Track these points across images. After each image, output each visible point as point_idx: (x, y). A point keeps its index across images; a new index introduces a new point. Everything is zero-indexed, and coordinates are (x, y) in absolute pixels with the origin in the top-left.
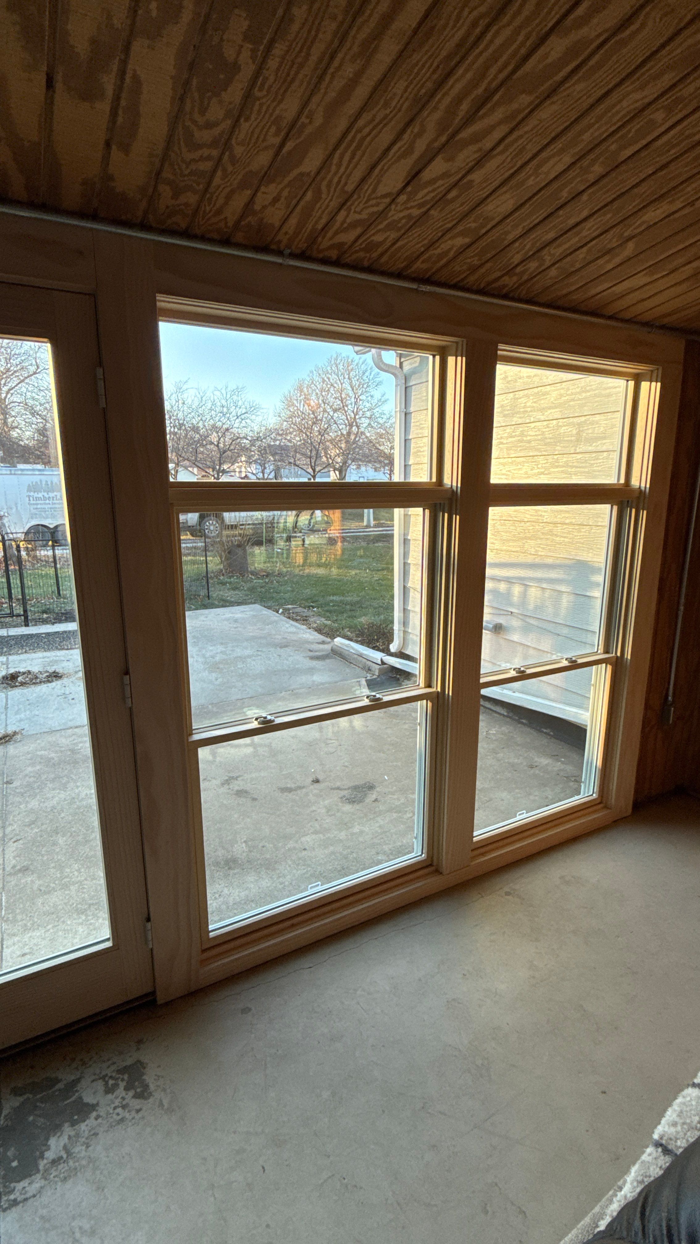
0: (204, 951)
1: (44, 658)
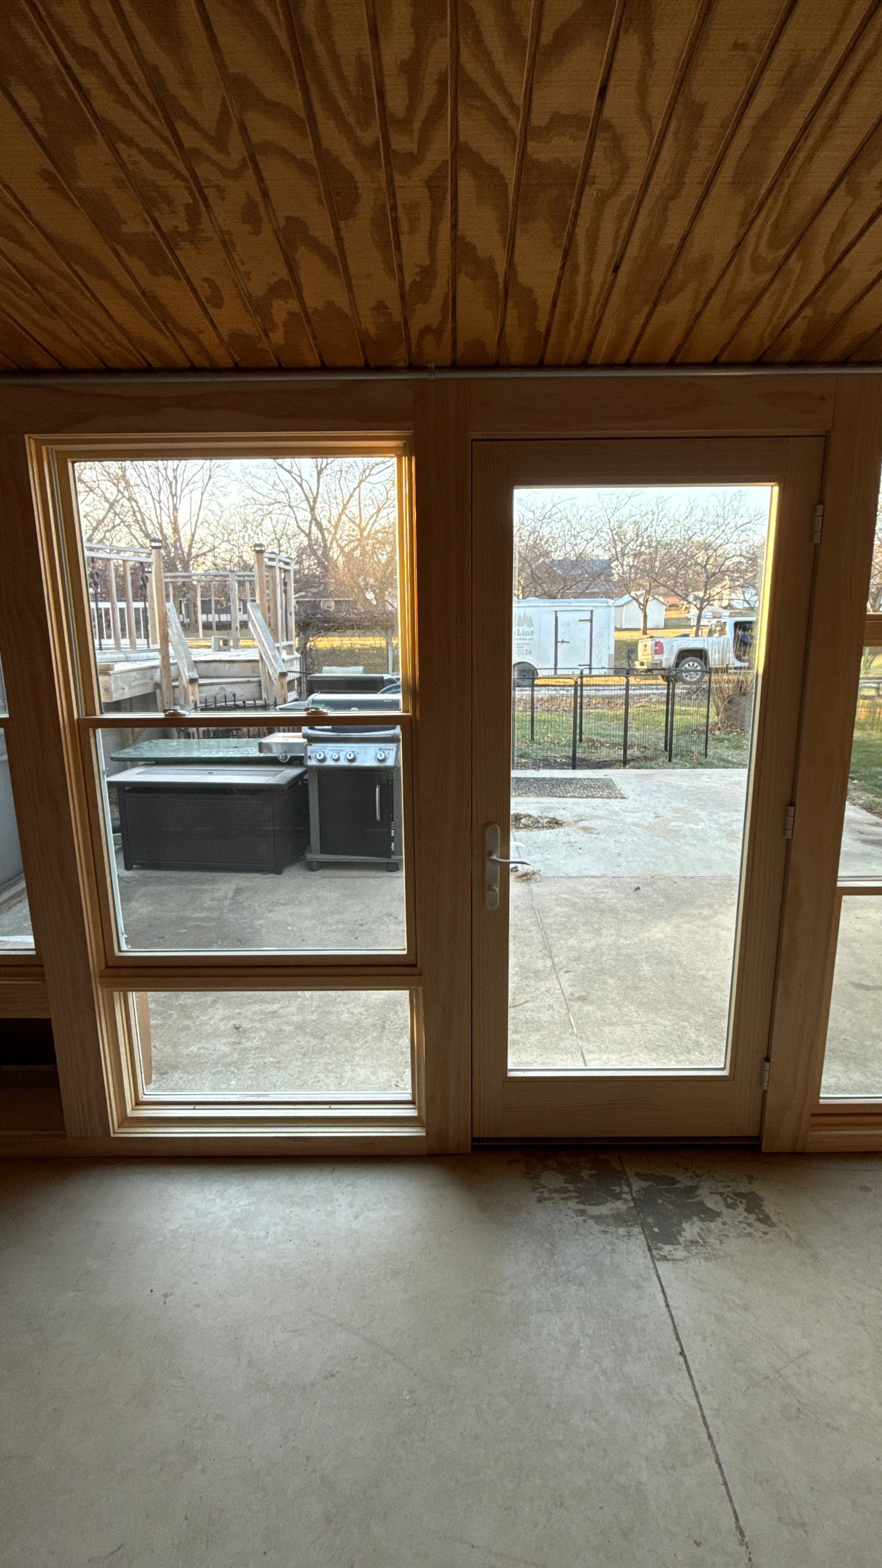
0: (813, 1115)
1: (538, 803)
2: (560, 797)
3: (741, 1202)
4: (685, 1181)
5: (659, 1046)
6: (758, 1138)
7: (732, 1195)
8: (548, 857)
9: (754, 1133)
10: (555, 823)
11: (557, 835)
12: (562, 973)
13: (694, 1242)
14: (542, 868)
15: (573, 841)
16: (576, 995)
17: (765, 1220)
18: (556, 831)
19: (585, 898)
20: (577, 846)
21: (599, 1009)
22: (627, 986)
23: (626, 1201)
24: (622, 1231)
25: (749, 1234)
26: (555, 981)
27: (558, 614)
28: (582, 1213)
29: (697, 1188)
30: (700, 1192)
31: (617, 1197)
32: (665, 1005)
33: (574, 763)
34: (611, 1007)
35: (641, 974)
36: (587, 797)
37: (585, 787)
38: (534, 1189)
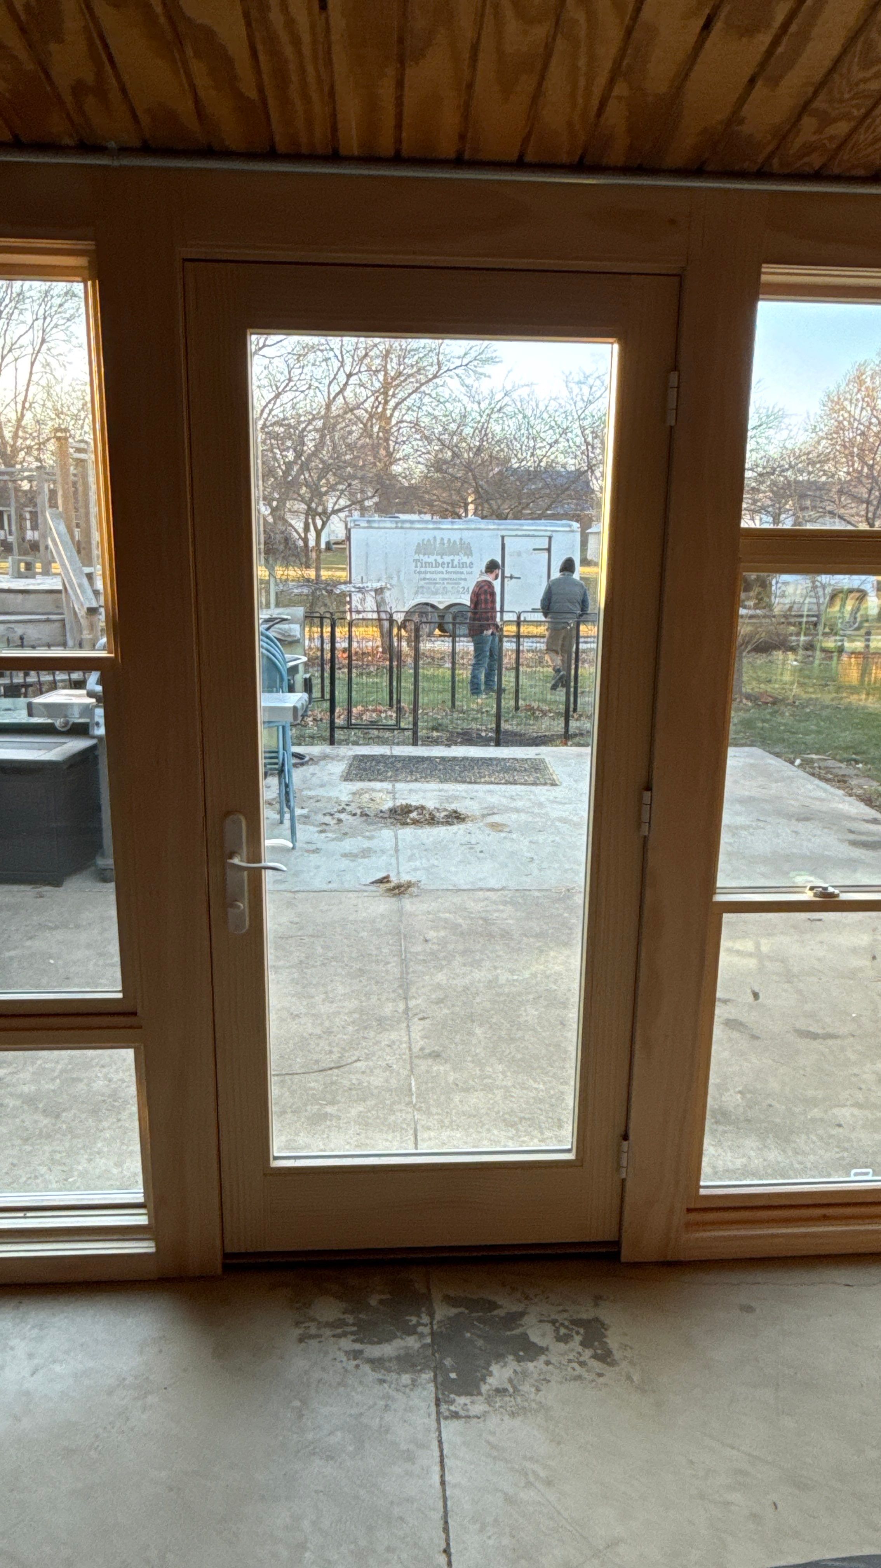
0: (689, 1210)
1: (440, 791)
2: (470, 783)
3: (578, 1333)
4: (507, 1305)
5: (521, 1119)
6: (617, 1244)
7: (566, 1323)
8: (436, 863)
9: (611, 1237)
10: (456, 817)
11: (455, 833)
12: (416, 1019)
13: (500, 1391)
14: (424, 878)
15: (473, 841)
16: (427, 1051)
17: (605, 1357)
18: (455, 828)
19: (472, 919)
20: (478, 848)
21: (454, 1070)
22: (500, 1037)
23: (422, 1336)
24: (406, 1378)
25: (579, 1378)
26: (403, 1033)
27: (506, 539)
28: (356, 1355)
29: (522, 1314)
30: (526, 1319)
31: (411, 1331)
33: (499, 739)
34: (471, 1065)
35: (521, 1020)
36: (507, 783)
37: (505, 770)
38: (297, 1324)
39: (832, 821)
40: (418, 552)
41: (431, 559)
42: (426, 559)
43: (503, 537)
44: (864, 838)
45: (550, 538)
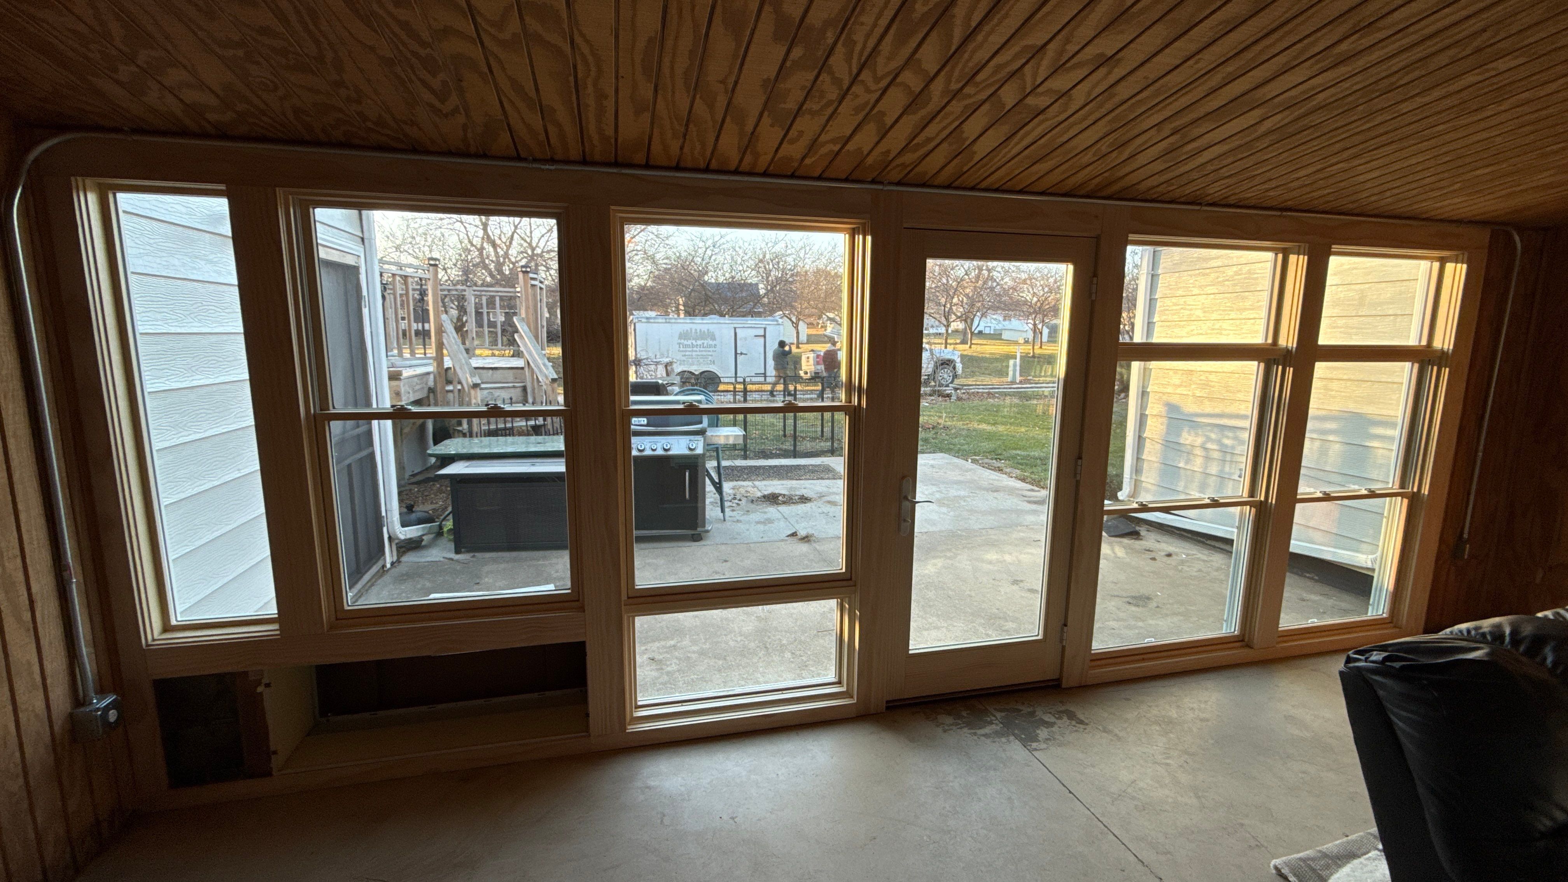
0: (1092, 660)
2: (798, 479)
3: (1064, 716)
4: (1026, 709)
6: (1059, 679)
7: (1055, 713)
8: (814, 524)
9: (1058, 676)
10: (804, 499)
13: (1048, 739)
14: (814, 532)
17: (1081, 722)
18: (808, 505)
20: (831, 514)
23: (997, 724)
24: (1003, 740)
25: (1076, 731)
27: (737, 330)
28: (975, 734)
29: (1034, 712)
30: (1037, 713)
31: (991, 723)
32: (954, 614)
33: (795, 454)
38: (938, 726)
39: (1011, 491)
40: (680, 337)
41: (689, 342)
42: (686, 342)
43: (735, 328)
44: (1032, 499)
45: (765, 329)
